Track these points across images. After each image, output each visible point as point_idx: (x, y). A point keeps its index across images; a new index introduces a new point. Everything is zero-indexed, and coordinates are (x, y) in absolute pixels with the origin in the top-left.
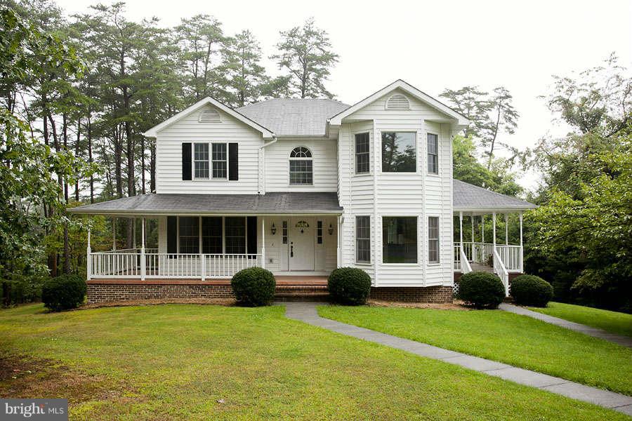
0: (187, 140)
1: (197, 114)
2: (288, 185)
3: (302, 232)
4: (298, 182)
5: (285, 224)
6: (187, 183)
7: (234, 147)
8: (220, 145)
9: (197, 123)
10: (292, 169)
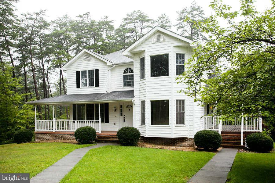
0: (78, 70)
1: (82, 57)
2: (122, 87)
3: (129, 110)
4: (128, 85)
5: (121, 106)
6: (79, 89)
7: (97, 71)
8: (91, 70)
9: (82, 61)
10: (124, 79)
